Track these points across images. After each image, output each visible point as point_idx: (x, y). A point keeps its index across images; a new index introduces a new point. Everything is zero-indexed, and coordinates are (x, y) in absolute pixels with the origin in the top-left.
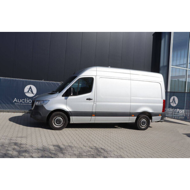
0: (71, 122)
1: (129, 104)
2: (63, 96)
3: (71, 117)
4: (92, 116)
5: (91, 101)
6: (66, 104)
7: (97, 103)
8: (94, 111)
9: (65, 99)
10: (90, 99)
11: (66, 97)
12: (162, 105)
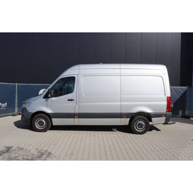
0: (54, 124)
1: (119, 103)
2: (43, 98)
3: (53, 119)
4: (75, 118)
5: (73, 101)
6: (47, 106)
7: (79, 104)
8: (77, 112)
9: (46, 101)
10: (71, 100)
11: (47, 99)
12: (166, 103)
